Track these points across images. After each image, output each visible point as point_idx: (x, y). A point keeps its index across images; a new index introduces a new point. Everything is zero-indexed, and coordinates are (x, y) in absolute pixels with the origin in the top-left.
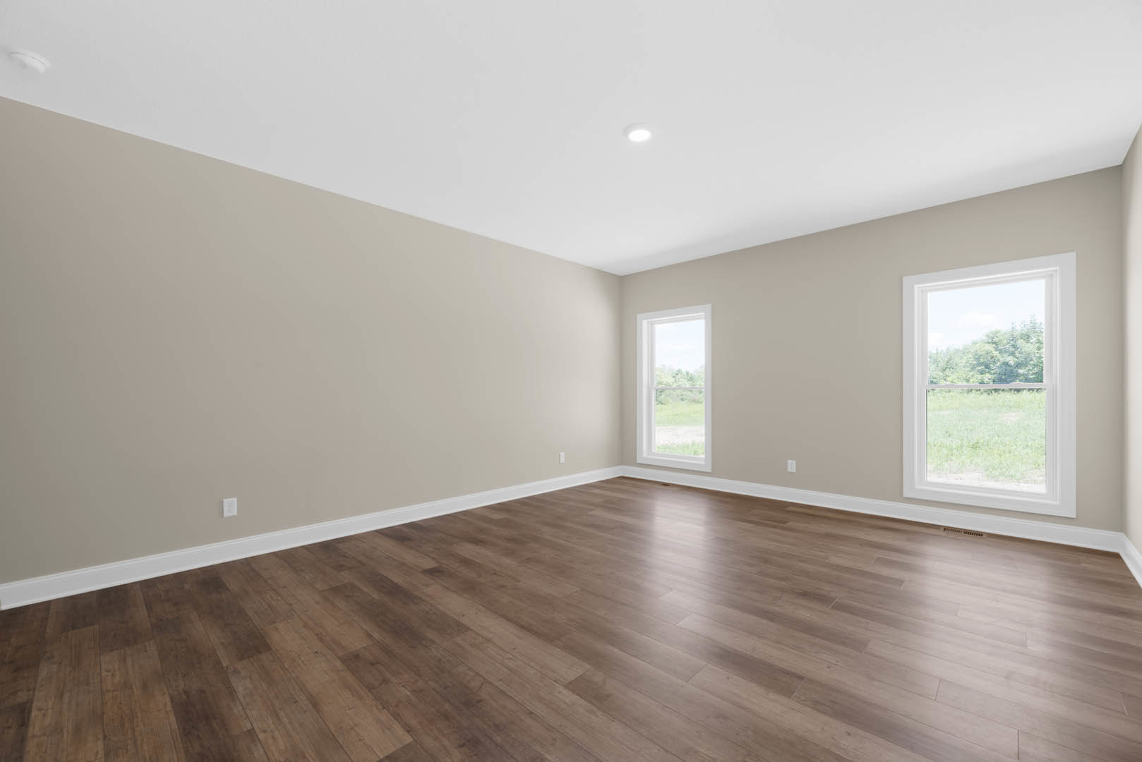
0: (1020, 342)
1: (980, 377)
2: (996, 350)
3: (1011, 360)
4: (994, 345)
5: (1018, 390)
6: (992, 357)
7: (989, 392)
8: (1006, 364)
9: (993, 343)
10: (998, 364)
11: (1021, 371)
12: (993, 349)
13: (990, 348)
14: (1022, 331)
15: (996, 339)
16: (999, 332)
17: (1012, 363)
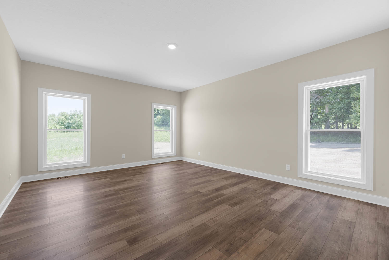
0: (73, 117)
1: (60, 127)
2: (65, 118)
3: (71, 122)
4: (64, 117)
5: (73, 131)
6: (64, 121)
7: (64, 132)
8: (69, 123)
9: (64, 116)
10: (66, 123)
11: (74, 125)
12: (64, 118)
13: (63, 117)
14: (73, 113)
15: (65, 115)
16: (66, 113)
17: (71, 123)
